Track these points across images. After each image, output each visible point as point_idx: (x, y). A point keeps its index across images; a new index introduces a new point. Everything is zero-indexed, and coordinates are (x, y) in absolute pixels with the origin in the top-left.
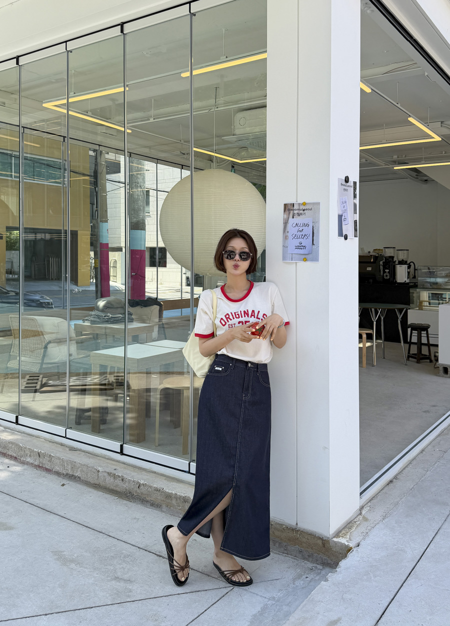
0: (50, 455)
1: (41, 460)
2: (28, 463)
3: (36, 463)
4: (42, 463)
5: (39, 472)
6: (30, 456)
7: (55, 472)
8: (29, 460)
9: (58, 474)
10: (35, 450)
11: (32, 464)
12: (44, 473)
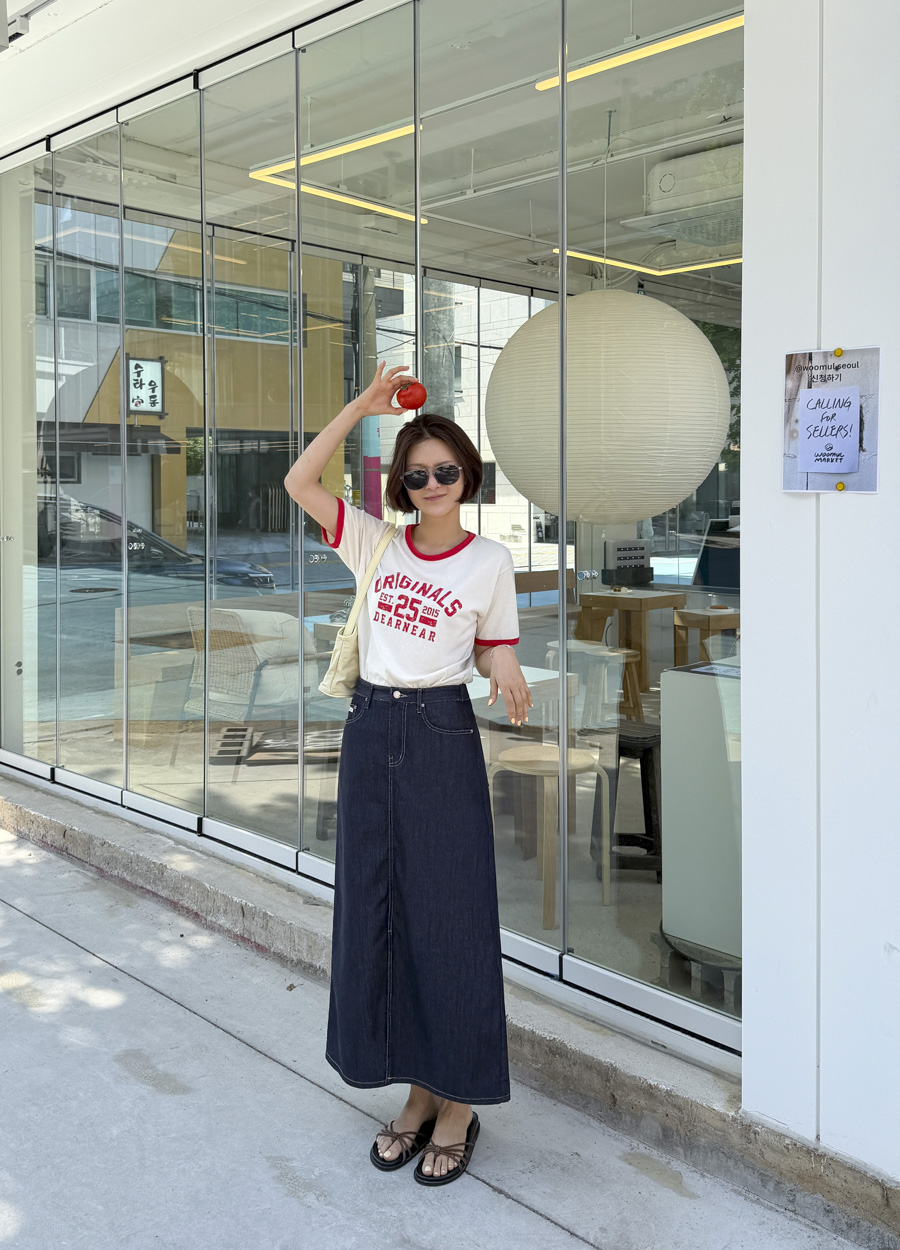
0: (265, 914)
1: (247, 924)
2: (220, 930)
3: (238, 930)
4: (249, 932)
5: (241, 951)
6: (225, 912)
7: (274, 953)
8: (222, 921)
9: (281, 958)
10: (235, 899)
11: (228, 931)
12: (252, 955)
